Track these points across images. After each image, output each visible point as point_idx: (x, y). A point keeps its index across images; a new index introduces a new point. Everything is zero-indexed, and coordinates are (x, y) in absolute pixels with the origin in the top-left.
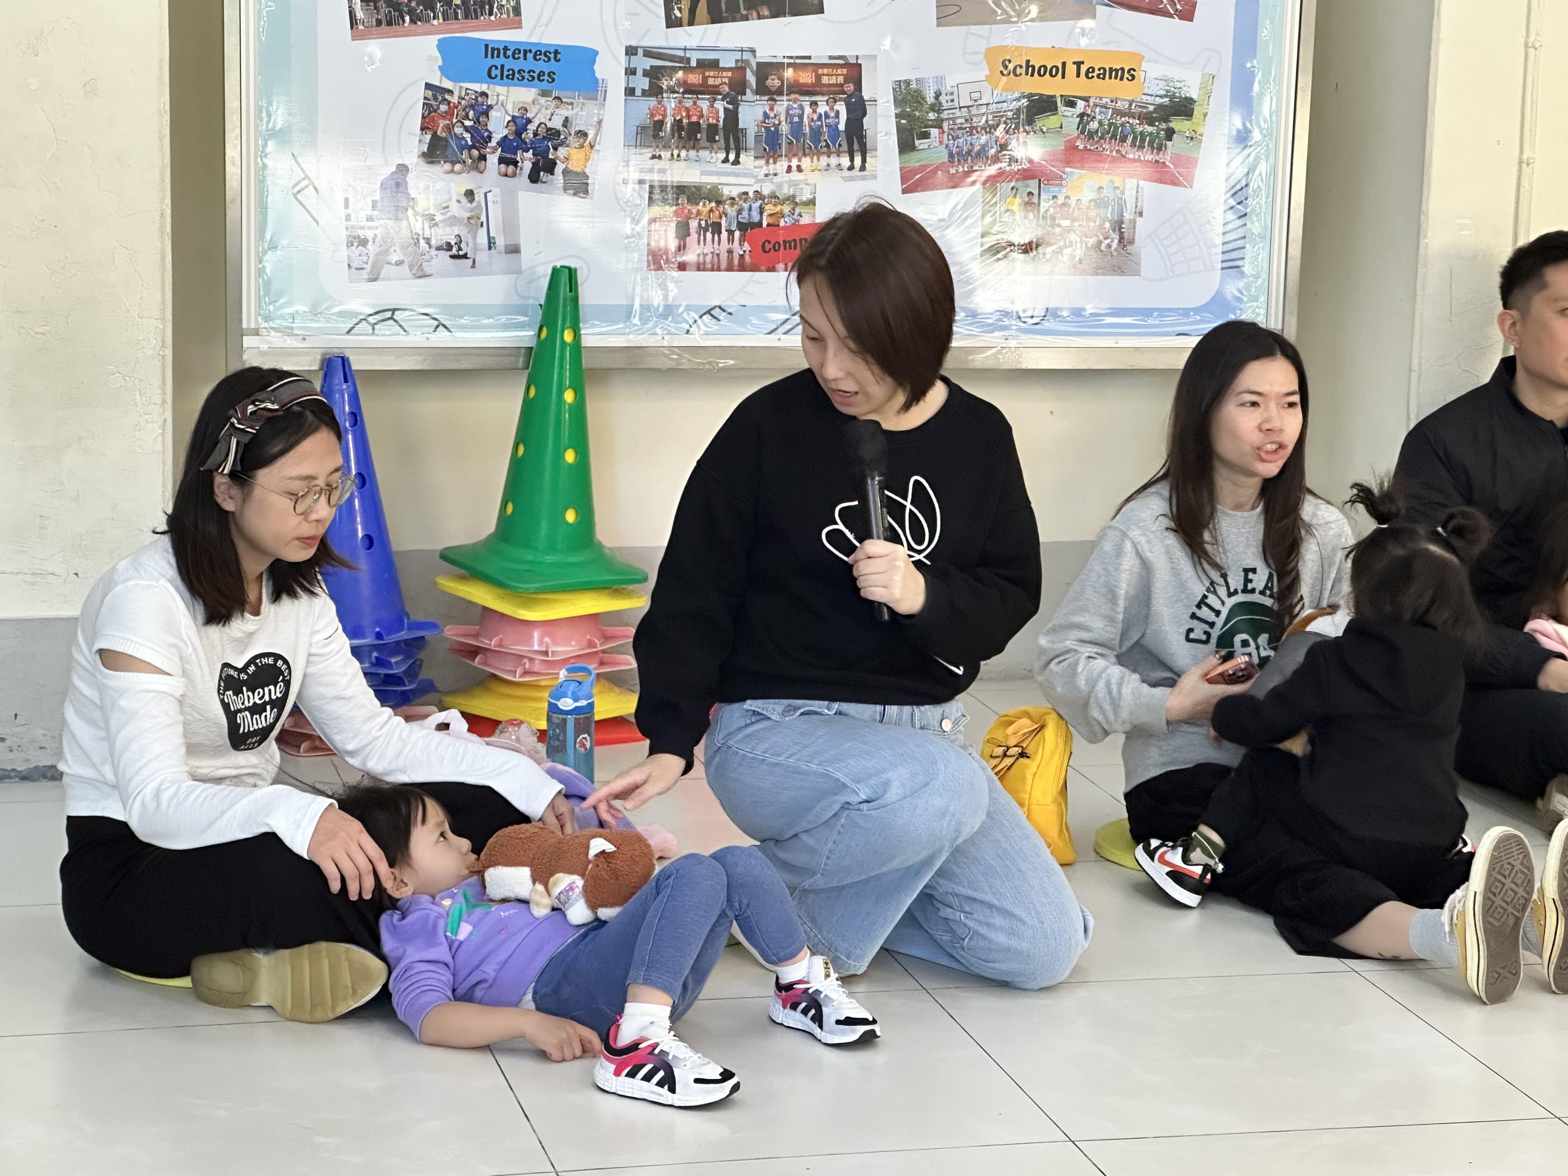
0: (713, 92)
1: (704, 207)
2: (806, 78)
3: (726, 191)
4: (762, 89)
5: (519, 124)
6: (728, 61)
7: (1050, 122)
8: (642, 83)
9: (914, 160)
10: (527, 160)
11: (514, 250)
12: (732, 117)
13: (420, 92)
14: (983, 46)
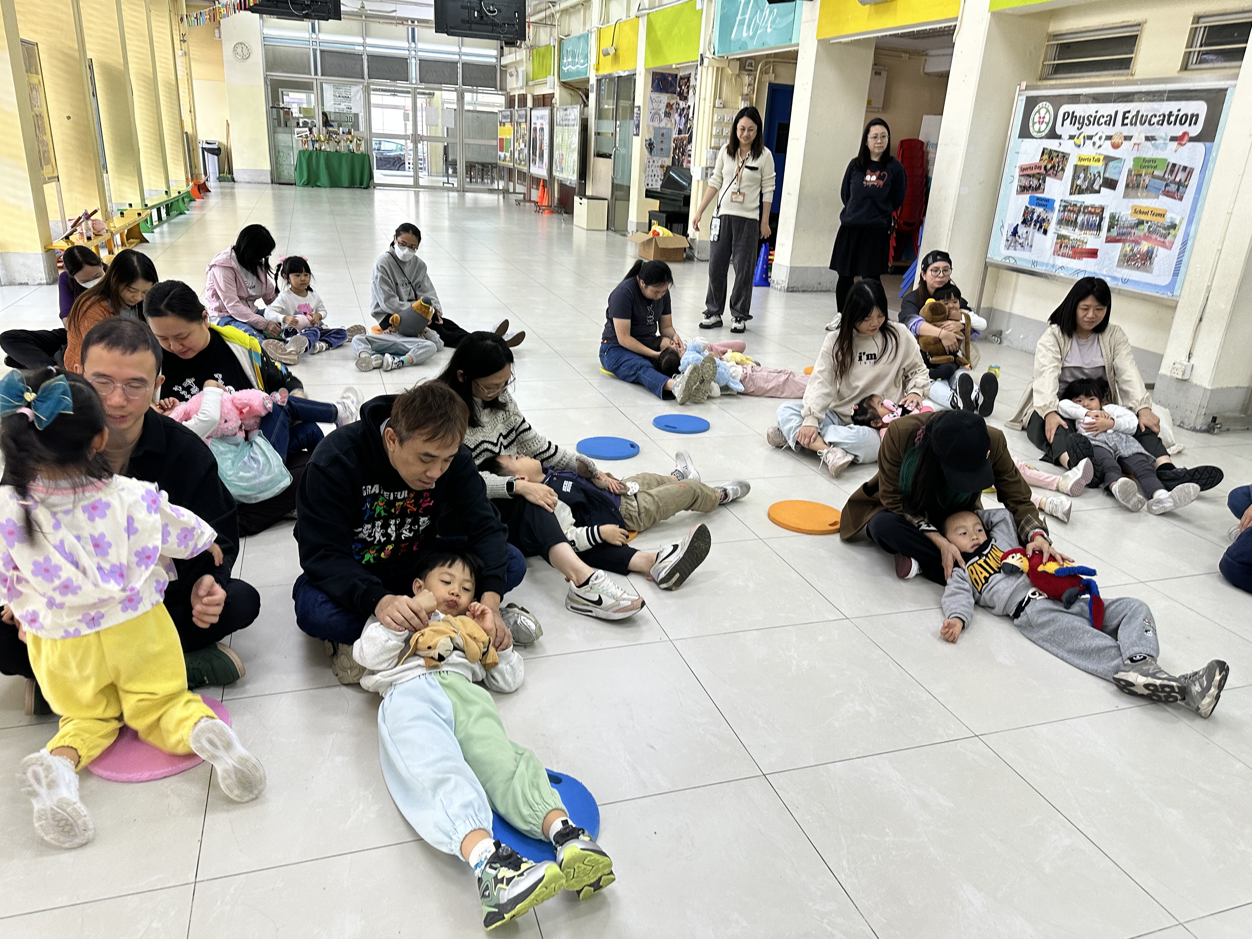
0: (1074, 212)
1: (1066, 241)
2: (1093, 210)
3: (1071, 238)
4: (1084, 212)
5: (1039, 216)
6: (1079, 205)
7: (1141, 227)
8: (1062, 209)
9: (1110, 234)
10: (1038, 225)
11: (1031, 246)
12: (1076, 218)
13: (1024, 208)
14: (1131, 205)
